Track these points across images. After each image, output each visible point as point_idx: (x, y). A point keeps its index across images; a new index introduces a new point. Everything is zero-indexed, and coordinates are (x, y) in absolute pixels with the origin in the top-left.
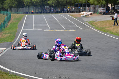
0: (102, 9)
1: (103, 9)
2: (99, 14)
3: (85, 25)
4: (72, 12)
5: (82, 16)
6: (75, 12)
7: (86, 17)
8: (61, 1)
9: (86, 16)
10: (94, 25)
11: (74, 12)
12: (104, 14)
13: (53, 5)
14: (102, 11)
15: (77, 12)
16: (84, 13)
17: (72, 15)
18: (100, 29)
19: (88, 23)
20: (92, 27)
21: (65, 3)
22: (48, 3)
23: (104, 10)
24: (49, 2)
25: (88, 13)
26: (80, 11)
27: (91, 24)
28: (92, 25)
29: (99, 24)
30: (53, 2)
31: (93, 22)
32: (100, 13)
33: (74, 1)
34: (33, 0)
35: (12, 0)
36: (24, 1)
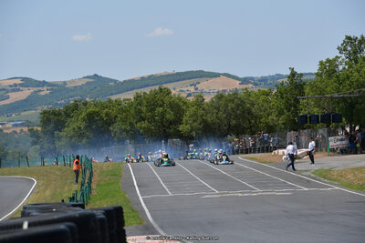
0: (339, 138)
1: (342, 140)
2: (331, 153)
3: (309, 181)
4: (247, 153)
6: (254, 152)
8: (214, 124)
10: (335, 180)
11: (251, 152)
13: (194, 134)
14: (338, 143)
18: (362, 188)
19: (313, 175)
20: (335, 185)
21: (225, 128)
22: (179, 131)
23: (344, 142)
24: (181, 128)
27: (325, 178)
28: (330, 179)
29: (350, 177)
30: (192, 127)
31: (330, 170)
32: (333, 150)
33: (250, 123)
34: (139, 125)
35: (79, 128)
36: (111, 128)
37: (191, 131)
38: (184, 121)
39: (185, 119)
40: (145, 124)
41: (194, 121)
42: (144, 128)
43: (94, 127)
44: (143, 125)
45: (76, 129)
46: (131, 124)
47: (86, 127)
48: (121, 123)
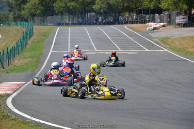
0: (182, 17)
1: (184, 18)
2: (177, 26)
3: (153, 45)
4: (133, 23)
5: (149, 29)
6: (137, 23)
7: (155, 31)
8: (114, 5)
9: (155, 29)
10: (168, 45)
11: (135, 23)
12: (185, 25)
13: (102, 11)
14: (182, 20)
15: (140, 23)
16: (153, 25)
17: (132, 28)
18: (179, 51)
19: (158, 41)
21: (121, 8)
22: (93, 9)
23: (185, 20)
24: (94, 7)
25: (158, 25)
26: (145, 21)
27: (164, 43)
28: (166, 44)
29: (177, 43)
30: (101, 7)
31: (167, 38)
32: (179, 24)
33: (136, 5)
34: (69, 4)
35: (35, 4)
36: (54, 5)
37: (101, 9)
38: (96, 3)
39: (96, 1)
40: (73, 4)
41: (102, 3)
42: (73, 6)
43: (44, 3)
44: (72, 4)
45: (33, 4)
46: (65, 3)
47: (39, 3)
48: (60, 2)
